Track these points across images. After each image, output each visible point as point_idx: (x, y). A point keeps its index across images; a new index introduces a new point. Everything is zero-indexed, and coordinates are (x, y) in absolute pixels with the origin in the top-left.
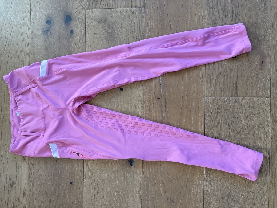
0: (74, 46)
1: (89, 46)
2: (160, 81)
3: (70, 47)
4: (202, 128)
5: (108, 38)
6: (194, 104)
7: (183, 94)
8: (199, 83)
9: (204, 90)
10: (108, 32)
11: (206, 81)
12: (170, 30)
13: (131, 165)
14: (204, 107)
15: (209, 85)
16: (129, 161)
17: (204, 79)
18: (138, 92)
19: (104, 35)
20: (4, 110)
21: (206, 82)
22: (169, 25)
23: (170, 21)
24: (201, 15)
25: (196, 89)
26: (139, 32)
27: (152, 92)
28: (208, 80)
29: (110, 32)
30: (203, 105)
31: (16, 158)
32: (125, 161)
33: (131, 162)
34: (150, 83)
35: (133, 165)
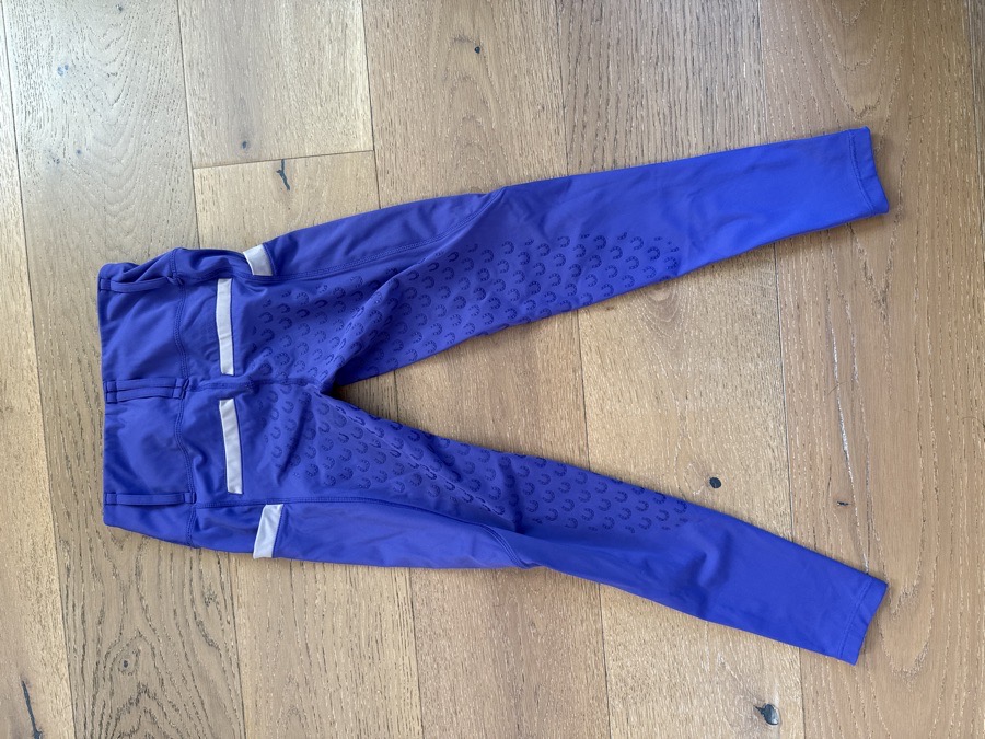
0: (542, 352)
1: (593, 350)
2: (846, 448)
3: (530, 358)
5: (654, 319)
6: (964, 514)
7: (924, 486)
8: (975, 446)
10: (654, 302)
12: (864, 280)
13: (769, 720)
16: (759, 709)
18: (774, 487)
19: (641, 311)
20: (324, 578)
22: (861, 265)
23: (861, 252)
24: (965, 224)
25: (966, 466)
26: (759, 293)
27: (822, 486)
29: (661, 302)
31: (382, 726)
32: (746, 712)
33: (766, 712)
34: (812, 456)
35: (775, 722)
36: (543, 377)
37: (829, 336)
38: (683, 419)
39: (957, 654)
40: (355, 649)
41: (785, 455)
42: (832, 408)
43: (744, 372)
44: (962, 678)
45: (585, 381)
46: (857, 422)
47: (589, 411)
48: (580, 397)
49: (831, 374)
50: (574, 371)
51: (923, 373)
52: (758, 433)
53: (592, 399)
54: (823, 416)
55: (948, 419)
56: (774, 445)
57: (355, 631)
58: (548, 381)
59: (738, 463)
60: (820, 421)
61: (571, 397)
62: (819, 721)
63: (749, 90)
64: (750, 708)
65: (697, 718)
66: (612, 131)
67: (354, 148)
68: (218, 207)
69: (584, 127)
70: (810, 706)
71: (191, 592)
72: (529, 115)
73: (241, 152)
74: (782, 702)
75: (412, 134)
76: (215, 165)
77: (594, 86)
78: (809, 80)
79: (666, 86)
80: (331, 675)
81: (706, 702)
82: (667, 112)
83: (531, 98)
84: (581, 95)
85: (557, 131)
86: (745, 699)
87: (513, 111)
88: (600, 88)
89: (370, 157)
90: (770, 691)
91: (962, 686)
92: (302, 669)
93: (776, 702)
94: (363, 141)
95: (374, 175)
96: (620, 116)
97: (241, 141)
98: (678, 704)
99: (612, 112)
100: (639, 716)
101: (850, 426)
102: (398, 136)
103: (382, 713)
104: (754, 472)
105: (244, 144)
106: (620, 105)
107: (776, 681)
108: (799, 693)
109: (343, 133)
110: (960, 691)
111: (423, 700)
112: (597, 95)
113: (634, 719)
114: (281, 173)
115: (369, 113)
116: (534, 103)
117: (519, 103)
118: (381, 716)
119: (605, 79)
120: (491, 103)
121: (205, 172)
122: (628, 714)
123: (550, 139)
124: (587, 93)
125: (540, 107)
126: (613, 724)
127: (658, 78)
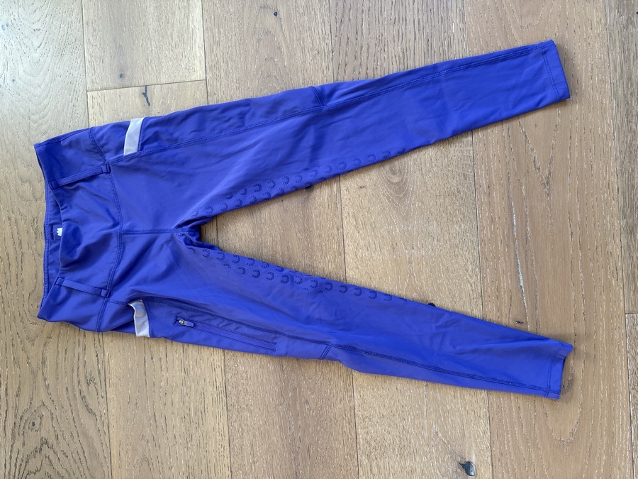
0: (316, 216)
1: (351, 215)
2: (522, 284)
3: (308, 220)
4: (622, 381)
5: (391, 194)
6: (603, 332)
7: (575, 311)
8: (610, 283)
9: (622, 298)
10: (392, 183)
11: (625, 277)
12: (534, 169)
13: (468, 473)
14: (624, 335)
15: (632, 288)
16: (462, 465)
17: (620, 274)
18: (472, 310)
19: (383, 189)
20: (167, 368)
21: (625, 280)
22: (532, 159)
23: (532, 150)
24: (603, 132)
25: (604, 297)
26: (462, 178)
27: (505, 310)
28: (628, 275)
29: (397, 183)
30: (623, 331)
31: (204, 471)
32: (452, 467)
33: (467, 467)
34: (498, 290)
35: (473, 474)
36: (317, 233)
37: (510, 208)
38: (410, 262)
39: (599, 429)
40: (186, 417)
41: (479, 288)
42: (512, 257)
43: (452, 231)
44: (602, 446)
45: (345, 236)
46: (529, 266)
47: (347, 257)
48: (342, 247)
49: (511, 233)
50: (338, 229)
51: (574, 234)
52: (461, 273)
53: (349, 249)
54: (506, 262)
55: (591, 265)
56: (472, 281)
57: (187, 404)
58: (320, 236)
59: (447, 293)
60: (504, 265)
61: (335, 246)
62: (503, 474)
63: (456, 41)
64: (455, 464)
65: (419, 470)
66: (364, 68)
67: (193, 78)
68: (103, 117)
69: (346, 65)
70: (497, 463)
71: (78, 376)
72: (309, 57)
73: (119, 81)
74: (477, 460)
75: (232, 69)
76: (102, 89)
77: (352, 38)
78: (497, 34)
79: (401, 38)
80: (170, 435)
81: (425, 459)
82: (401, 56)
83: (310, 45)
84: (344, 44)
85: (328, 68)
86: (452, 457)
87: (299, 54)
88: (357, 39)
89: (203, 84)
90: (470, 453)
91: (603, 451)
92: (151, 430)
93: (473, 460)
94: (199, 74)
95: (205, 96)
96: (370, 58)
97: (120, 73)
98: (406, 460)
99: (364, 55)
100: (379, 468)
101: (525, 269)
102: (222, 71)
103: (204, 461)
104: (458, 300)
105: (121, 76)
106: (370, 50)
107: (474, 445)
108: (489, 454)
109: (186, 68)
110: (601, 455)
111: (232, 453)
112: (355, 44)
113: (375, 470)
114: (145, 94)
115: (203, 55)
116: (312, 49)
117: (303, 49)
118: (203, 464)
119: (360, 33)
120: (284, 49)
121: (95, 94)
122: (371, 466)
123: (323, 73)
124: (347, 43)
125: (316, 52)
126: (361, 473)
127: (396, 33)
